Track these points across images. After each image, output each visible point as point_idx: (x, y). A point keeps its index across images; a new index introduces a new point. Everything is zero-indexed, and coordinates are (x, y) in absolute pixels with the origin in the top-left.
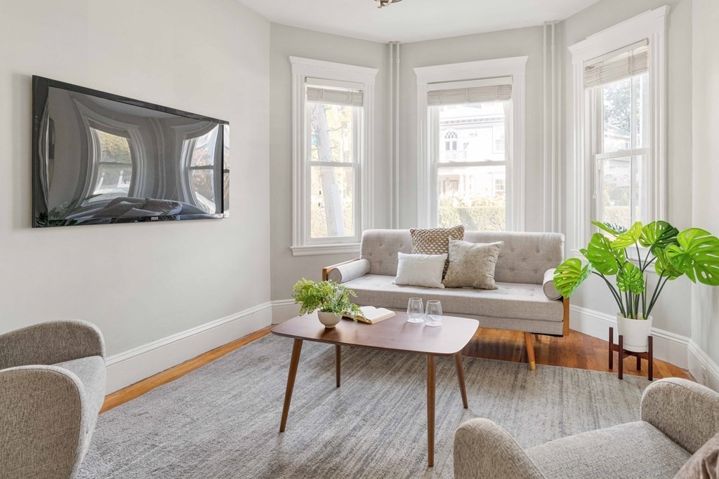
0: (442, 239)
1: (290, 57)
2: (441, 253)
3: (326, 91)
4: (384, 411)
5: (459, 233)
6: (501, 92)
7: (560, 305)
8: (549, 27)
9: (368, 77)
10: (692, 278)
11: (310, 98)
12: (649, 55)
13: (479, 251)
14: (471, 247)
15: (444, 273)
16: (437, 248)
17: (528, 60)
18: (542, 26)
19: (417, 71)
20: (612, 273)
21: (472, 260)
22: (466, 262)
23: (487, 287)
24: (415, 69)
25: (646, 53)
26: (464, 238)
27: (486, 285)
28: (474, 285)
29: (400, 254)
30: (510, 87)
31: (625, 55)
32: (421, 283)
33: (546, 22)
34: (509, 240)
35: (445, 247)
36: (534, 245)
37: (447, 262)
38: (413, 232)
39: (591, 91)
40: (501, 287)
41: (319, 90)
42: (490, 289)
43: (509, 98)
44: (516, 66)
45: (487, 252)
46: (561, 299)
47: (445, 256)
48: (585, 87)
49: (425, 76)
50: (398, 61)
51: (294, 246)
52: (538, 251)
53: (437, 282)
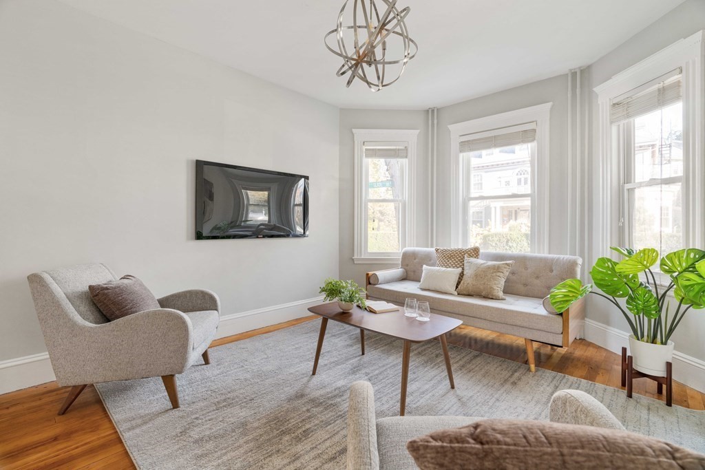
0: (460, 257)
1: (353, 130)
2: (458, 267)
3: (379, 150)
4: (387, 377)
5: (475, 252)
6: (527, 136)
7: (560, 319)
8: (574, 74)
9: (411, 137)
11: (367, 156)
12: (683, 84)
13: (489, 267)
14: (482, 264)
15: (458, 284)
16: (454, 263)
17: (553, 106)
18: (567, 74)
19: (451, 127)
20: (621, 296)
21: (483, 274)
22: (476, 276)
23: (494, 297)
24: (449, 126)
25: (679, 82)
26: (480, 257)
27: (492, 295)
28: (483, 294)
29: (424, 266)
30: (534, 130)
31: (656, 87)
32: (438, 289)
33: (571, 70)
34: (522, 261)
35: (461, 263)
36: (548, 265)
37: (462, 275)
38: (437, 250)
39: (619, 126)
40: (509, 299)
41: (373, 150)
42: (497, 299)
43: (533, 140)
44: (542, 112)
45: (497, 269)
46: (560, 315)
47: (460, 270)
48: (612, 122)
49: (456, 130)
50: (435, 122)
51: (355, 257)
52: (552, 271)
53: (452, 289)
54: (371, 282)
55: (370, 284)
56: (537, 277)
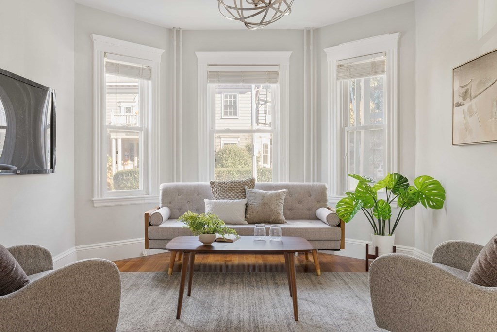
0: (239, 188)
1: (93, 35)
2: (239, 199)
3: (123, 65)
5: (252, 183)
6: (272, 77)
7: (339, 229)
10: (425, 205)
11: (108, 71)
13: (271, 196)
14: (265, 193)
15: (246, 213)
16: (236, 195)
17: (292, 54)
20: (370, 207)
21: (266, 202)
23: (280, 222)
24: (196, 53)
26: (255, 187)
28: (271, 220)
29: (205, 200)
30: (277, 73)
33: (306, 28)
35: (243, 194)
37: (246, 205)
38: (213, 183)
39: (341, 82)
40: (288, 222)
41: (116, 64)
42: (282, 222)
43: (276, 82)
44: (283, 57)
45: (278, 196)
46: (339, 225)
50: (181, 44)
51: (95, 198)
52: (310, 196)
53: (242, 219)
54: (152, 222)
55: (150, 225)
56: (300, 202)
